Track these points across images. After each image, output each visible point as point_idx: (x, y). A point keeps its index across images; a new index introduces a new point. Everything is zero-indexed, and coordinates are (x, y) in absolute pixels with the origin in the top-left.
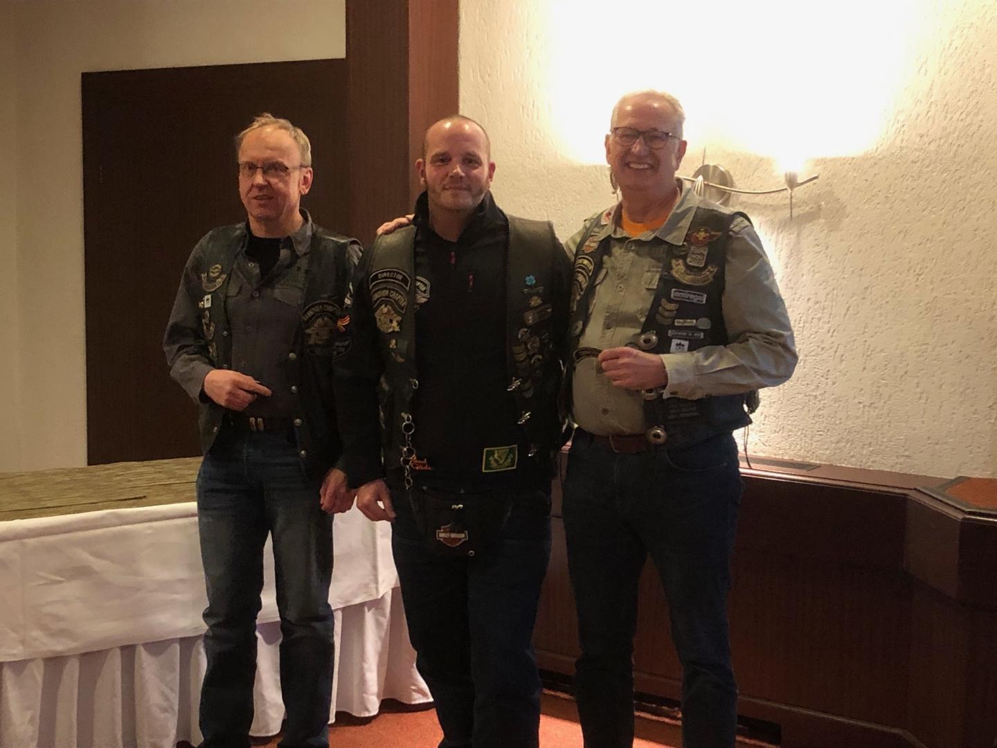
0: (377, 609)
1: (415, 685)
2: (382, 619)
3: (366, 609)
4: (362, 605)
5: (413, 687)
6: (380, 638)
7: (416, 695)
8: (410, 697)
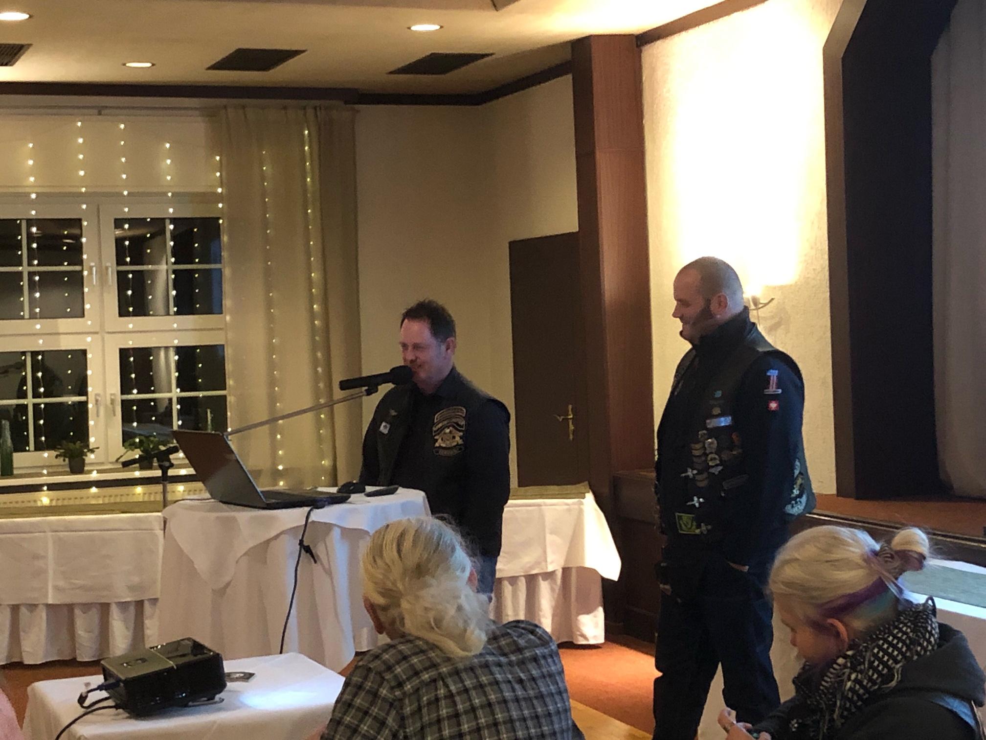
0: (551, 580)
1: (579, 631)
2: (554, 586)
3: (540, 578)
4: (536, 575)
5: (578, 633)
6: (554, 598)
7: (580, 638)
8: (578, 640)
